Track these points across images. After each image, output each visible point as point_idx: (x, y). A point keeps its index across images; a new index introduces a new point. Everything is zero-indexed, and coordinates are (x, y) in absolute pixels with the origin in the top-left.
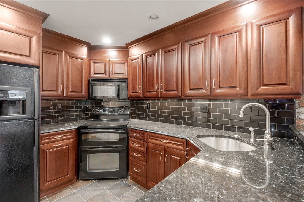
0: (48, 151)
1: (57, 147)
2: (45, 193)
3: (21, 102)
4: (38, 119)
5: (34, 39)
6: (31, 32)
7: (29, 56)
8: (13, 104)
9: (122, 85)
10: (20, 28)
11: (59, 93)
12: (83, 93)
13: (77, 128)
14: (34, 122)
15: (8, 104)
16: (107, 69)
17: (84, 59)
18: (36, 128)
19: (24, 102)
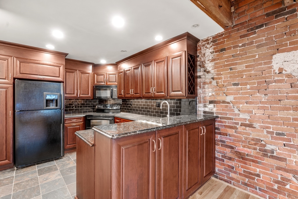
0: (68, 128)
1: (73, 126)
2: (67, 151)
3: (55, 100)
4: (63, 109)
5: (61, 68)
6: (60, 64)
7: (59, 77)
8: (52, 102)
9: (114, 89)
10: (55, 63)
11: (75, 95)
12: (90, 95)
13: (84, 116)
14: (61, 110)
15: (50, 101)
16: (105, 78)
17: (90, 73)
18: (62, 114)
19: (57, 100)
